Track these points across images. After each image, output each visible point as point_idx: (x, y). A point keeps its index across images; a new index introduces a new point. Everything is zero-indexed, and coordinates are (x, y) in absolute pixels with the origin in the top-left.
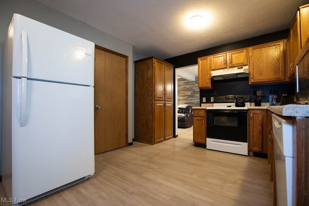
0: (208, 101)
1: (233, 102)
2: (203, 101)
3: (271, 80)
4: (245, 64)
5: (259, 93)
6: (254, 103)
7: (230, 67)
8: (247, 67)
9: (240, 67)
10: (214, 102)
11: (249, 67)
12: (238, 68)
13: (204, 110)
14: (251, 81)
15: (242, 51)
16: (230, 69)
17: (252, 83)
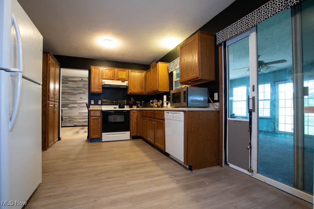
0: (96, 104)
1: (117, 105)
2: (92, 103)
3: (139, 93)
4: (126, 80)
5: (132, 99)
6: (129, 106)
7: (117, 80)
8: (127, 82)
9: (123, 81)
10: (102, 105)
11: (128, 82)
12: (122, 82)
13: (100, 111)
14: (129, 92)
15: (125, 70)
16: (117, 81)
17: (130, 93)
